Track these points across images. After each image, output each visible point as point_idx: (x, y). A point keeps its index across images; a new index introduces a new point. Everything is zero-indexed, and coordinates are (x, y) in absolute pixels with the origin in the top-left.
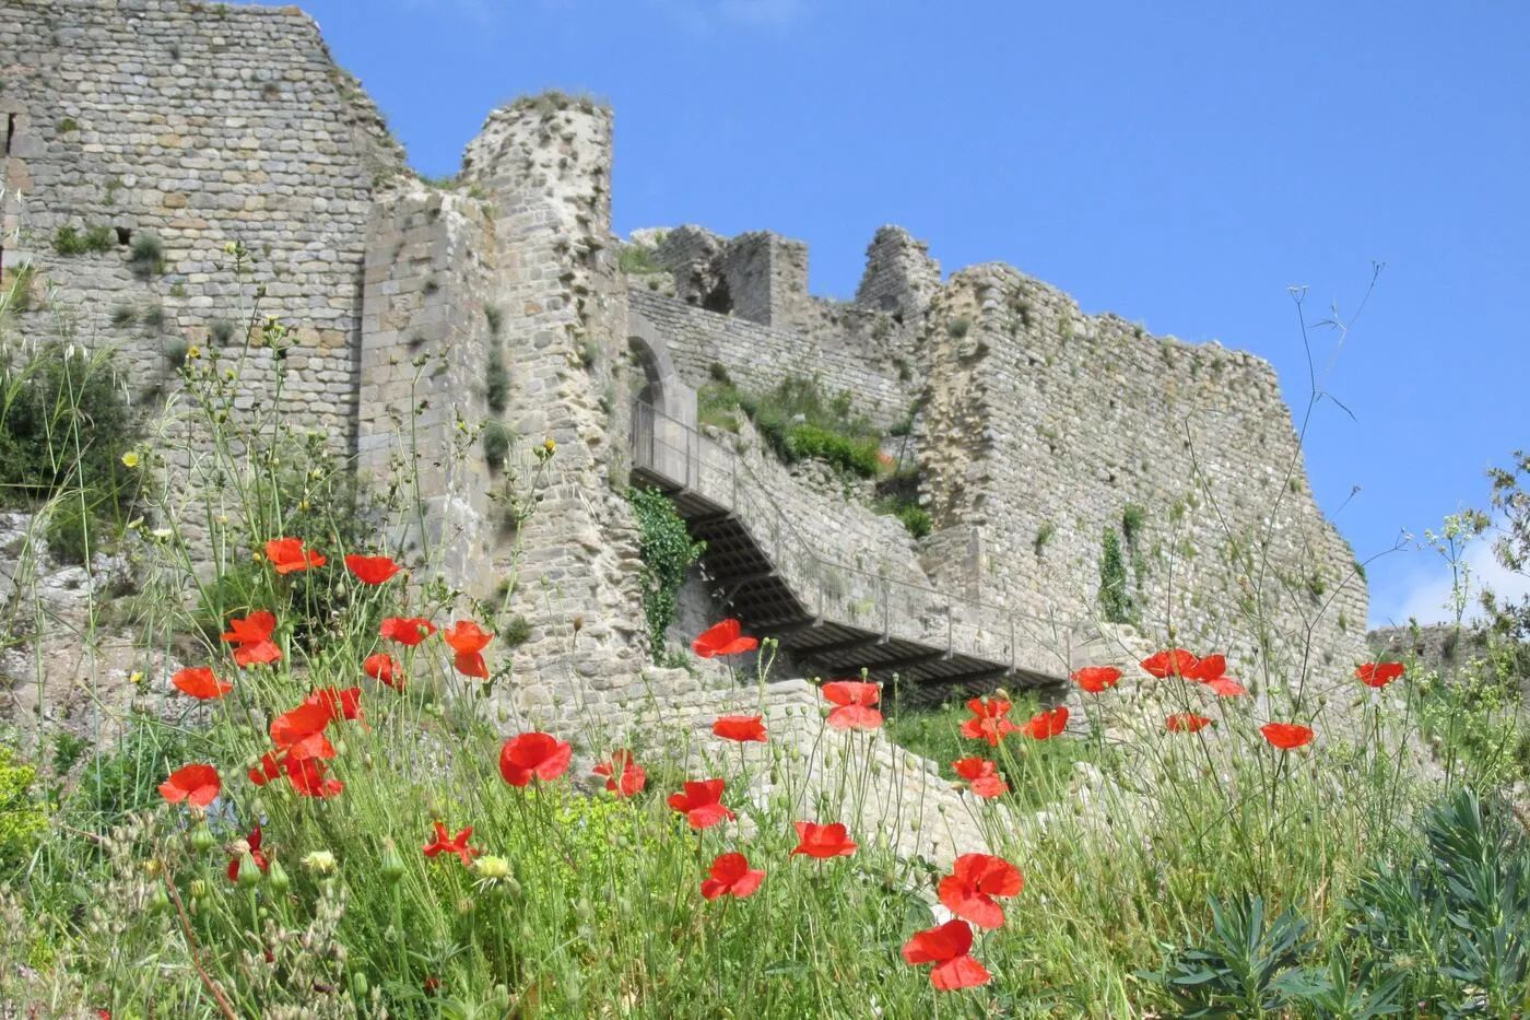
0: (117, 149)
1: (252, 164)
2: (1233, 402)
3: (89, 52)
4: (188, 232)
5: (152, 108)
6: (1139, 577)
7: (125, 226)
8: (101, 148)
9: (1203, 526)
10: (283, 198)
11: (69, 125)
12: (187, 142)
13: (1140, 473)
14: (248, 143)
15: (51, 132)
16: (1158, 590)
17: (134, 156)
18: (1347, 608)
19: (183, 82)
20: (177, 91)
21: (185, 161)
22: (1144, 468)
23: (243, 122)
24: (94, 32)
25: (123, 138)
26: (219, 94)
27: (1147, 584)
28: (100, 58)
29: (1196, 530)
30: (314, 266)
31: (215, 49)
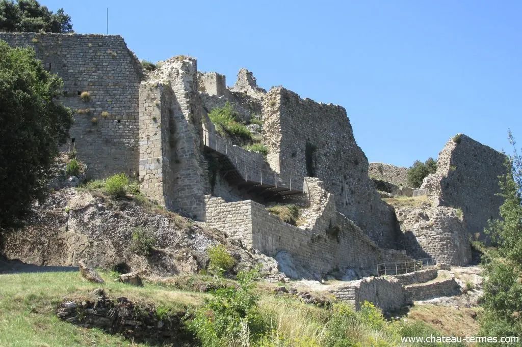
0: (77, 71)
1: (110, 75)
2: (336, 118)
3: (69, 47)
4: (95, 92)
5: (85, 61)
6: (316, 163)
7: (79, 90)
8: (72, 71)
9: (330, 149)
10: (118, 83)
11: (65, 66)
12: (94, 69)
13: (315, 137)
14: (108, 69)
15: (60, 68)
16: (320, 166)
17: (81, 73)
18: (364, 168)
19: (92, 54)
20: (91, 57)
21: (93, 74)
22: (316, 136)
23: (107, 64)
24: (69, 42)
25: (78, 69)
26: (101, 57)
27: (318, 164)
28: (71, 49)
29: (328, 150)
30: (126, 99)
31: (100, 46)
